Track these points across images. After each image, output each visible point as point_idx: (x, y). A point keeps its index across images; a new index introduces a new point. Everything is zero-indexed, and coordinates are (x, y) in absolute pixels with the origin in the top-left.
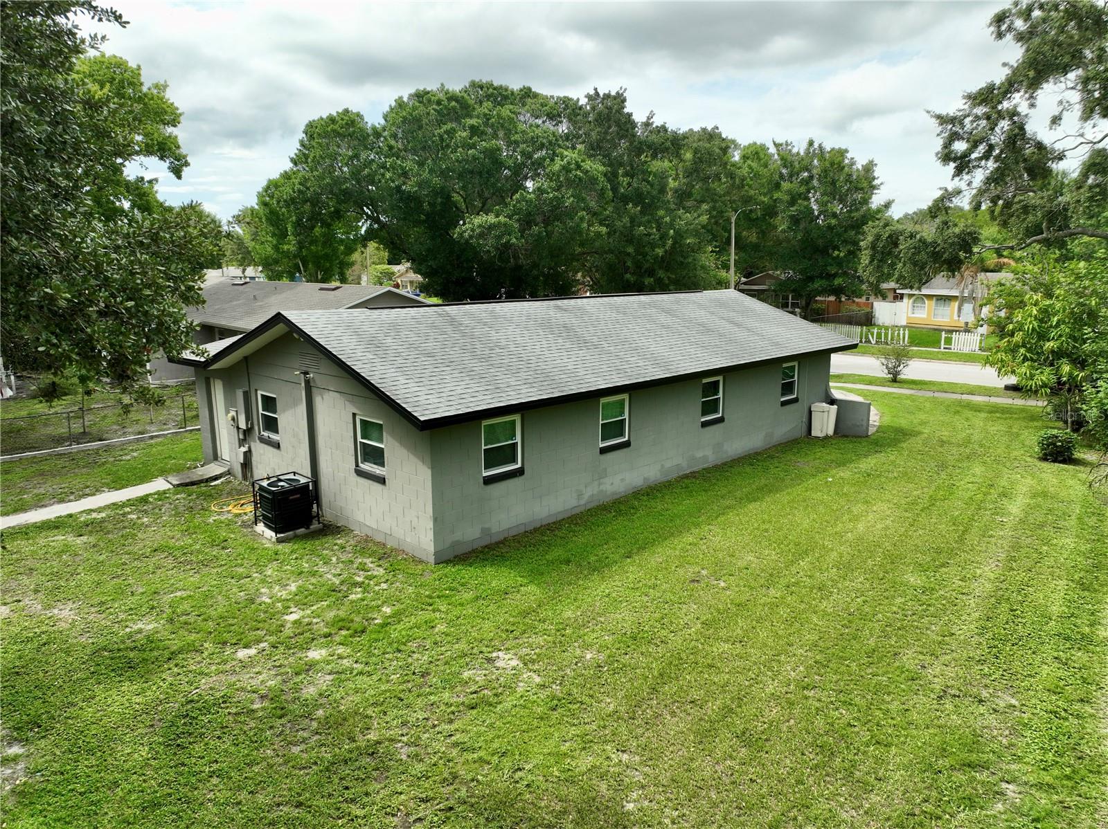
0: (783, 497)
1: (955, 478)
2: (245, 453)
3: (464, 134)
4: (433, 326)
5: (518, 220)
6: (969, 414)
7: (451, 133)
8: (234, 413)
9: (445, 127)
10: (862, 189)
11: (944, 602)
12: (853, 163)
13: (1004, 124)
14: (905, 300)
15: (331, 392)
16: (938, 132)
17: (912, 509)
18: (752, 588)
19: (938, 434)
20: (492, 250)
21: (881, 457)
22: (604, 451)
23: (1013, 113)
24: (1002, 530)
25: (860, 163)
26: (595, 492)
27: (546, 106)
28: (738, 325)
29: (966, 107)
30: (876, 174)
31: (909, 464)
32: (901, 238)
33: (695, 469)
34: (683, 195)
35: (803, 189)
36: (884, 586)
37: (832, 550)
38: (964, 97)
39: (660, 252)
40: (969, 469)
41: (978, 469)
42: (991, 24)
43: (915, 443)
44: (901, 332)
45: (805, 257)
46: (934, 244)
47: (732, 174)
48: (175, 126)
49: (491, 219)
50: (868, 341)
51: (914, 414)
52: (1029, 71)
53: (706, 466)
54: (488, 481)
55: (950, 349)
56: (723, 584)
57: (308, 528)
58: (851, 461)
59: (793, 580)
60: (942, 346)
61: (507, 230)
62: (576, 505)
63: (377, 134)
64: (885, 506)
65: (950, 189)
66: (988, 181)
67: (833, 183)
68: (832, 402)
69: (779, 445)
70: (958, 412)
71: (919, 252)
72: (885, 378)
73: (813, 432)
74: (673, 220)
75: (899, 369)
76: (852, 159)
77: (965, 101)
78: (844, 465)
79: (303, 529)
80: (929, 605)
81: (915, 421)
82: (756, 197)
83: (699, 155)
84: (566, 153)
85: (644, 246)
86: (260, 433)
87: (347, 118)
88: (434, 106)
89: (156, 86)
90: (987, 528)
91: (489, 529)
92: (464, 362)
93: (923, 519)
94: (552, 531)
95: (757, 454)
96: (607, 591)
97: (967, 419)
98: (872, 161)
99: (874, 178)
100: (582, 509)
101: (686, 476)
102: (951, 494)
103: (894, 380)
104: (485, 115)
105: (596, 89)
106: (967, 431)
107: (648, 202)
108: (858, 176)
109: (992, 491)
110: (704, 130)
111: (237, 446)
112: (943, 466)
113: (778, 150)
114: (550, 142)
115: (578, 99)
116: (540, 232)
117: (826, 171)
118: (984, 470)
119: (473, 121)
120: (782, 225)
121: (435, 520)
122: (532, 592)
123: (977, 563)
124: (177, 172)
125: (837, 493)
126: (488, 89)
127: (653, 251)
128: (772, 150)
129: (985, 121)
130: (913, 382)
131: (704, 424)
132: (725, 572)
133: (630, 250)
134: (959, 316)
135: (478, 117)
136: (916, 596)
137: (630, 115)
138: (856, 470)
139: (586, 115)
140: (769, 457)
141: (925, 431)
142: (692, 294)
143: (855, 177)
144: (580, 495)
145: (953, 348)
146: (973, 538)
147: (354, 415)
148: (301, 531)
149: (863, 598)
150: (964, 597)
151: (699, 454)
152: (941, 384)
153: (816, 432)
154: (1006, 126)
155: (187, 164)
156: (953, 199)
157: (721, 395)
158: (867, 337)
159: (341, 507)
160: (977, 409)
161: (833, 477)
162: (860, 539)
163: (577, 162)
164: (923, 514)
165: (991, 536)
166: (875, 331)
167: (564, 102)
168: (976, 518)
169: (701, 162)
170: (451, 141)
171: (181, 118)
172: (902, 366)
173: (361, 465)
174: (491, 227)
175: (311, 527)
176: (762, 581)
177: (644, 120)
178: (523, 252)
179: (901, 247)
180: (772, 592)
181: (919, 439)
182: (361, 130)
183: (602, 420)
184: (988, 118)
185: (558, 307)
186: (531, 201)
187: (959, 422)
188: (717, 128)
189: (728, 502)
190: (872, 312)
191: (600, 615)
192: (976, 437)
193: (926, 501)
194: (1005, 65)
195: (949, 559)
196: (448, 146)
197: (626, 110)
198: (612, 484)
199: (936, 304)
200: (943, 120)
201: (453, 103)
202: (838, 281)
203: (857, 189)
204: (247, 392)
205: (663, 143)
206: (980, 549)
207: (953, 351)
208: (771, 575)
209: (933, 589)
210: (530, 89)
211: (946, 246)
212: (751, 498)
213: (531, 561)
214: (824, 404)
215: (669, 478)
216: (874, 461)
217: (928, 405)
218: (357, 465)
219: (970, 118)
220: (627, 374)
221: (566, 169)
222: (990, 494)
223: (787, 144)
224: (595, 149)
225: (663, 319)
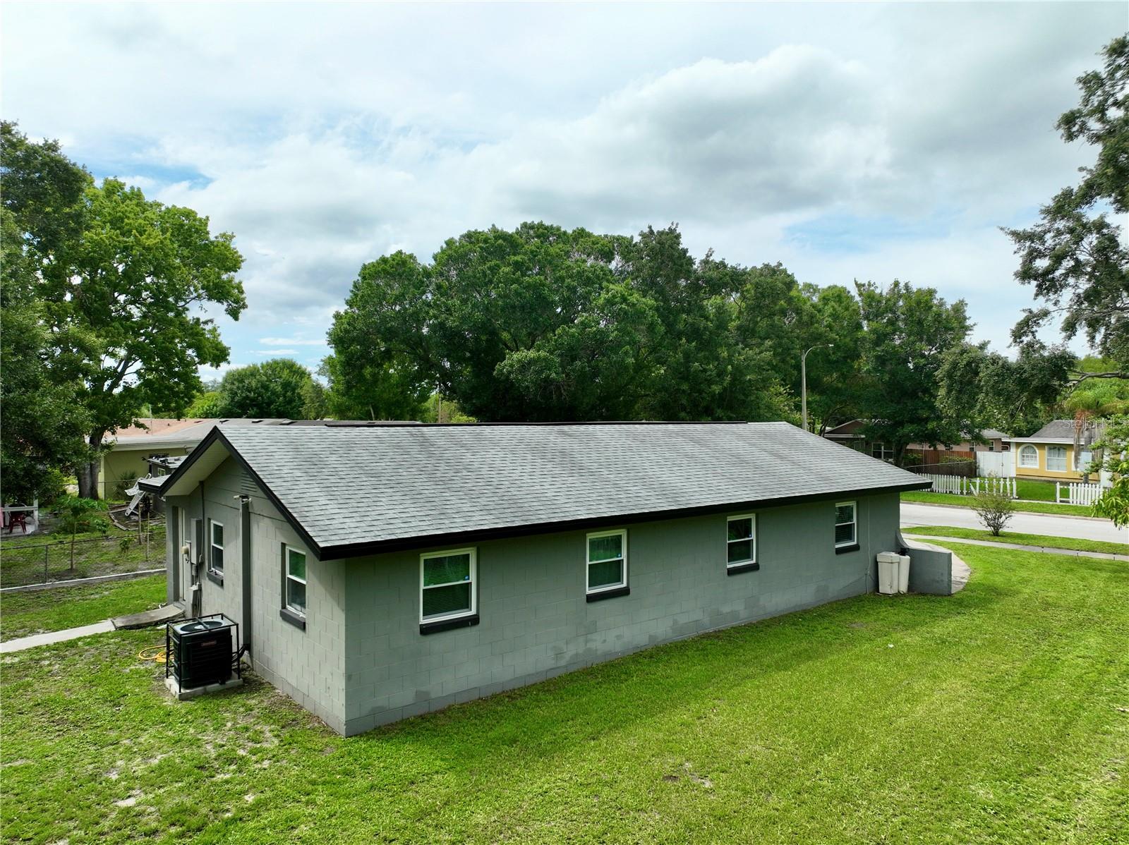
0: (822, 666)
1: (1060, 650)
2: (195, 592)
3: (507, 269)
4: (398, 446)
5: (560, 355)
6: (1086, 573)
7: (494, 269)
8: (188, 546)
9: (488, 264)
10: (952, 329)
11: (1027, 832)
12: (942, 304)
13: (1092, 239)
14: (1013, 449)
15: (266, 519)
16: (1015, 249)
17: (996, 689)
18: (746, 792)
19: (1042, 594)
20: (530, 385)
21: (964, 620)
22: (591, 599)
23: (1100, 226)
24: (1123, 724)
25: (950, 302)
26: (581, 651)
27: (598, 243)
28: (781, 458)
29: (1046, 221)
30: (967, 314)
31: (999, 630)
32: (982, 365)
33: (721, 627)
34: (746, 333)
35: (889, 329)
36: (937, 801)
37: (874, 741)
38: (1042, 212)
39: (716, 389)
40: (1080, 639)
41: (1093, 640)
42: (1059, 126)
43: (1013, 604)
44: (1008, 483)
45: (892, 401)
46: (1019, 369)
47: (798, 309)
48: (236, 271)
49: (532, 354)
50: (970, 493)
51: (1014, 570)
52: (1107, 168)
53: (734, 624)
54: (427, 630)
55: (1068, 502)
56: (708, 785)
57: (223, 683)
58: (924, 623)
59: (808, 783)
60: (1058, 499)
61: (548, 365)
62: (554, 666)
63: (427, 273)
64: (958, 683)
65: (1035, 311)
66: (1079, 299)
67: (920, 323)
68: (903, 551)
69: (836, 602)
70: (1072, 570)
71: (1003, 380)
72: (984, 532)
73: (880, 588)
74: (730, 356)
75: (1001, 520)
76: (941, 299)
77: (1043, 216)
78: (913, 627)
79: (217, 685)
80: (1003, 836)
81: (1014, 579)
82: (827, 334)
83: (760, 290)
84: (611, 286)
85: (701, 383)
86: (210, 568)
87: (399, 258)
88: (481, 244)
89: (223, 235)
90: (1101, 721)
91: (427, 693)
92: (415, 484)
93: (1010, 702)
94: (513, 699)
95: (805, 611)
96: (546, 786)
97: (1083, 579)
98: (963, 301)
99: (965, 319)
100: (562, 672)
101: (707, 636)
102: (1052, 671)
103: (996, 534)
104: (532, 252)
105: (650, 227)
106: (1082, 593)
107: (705, 340)
108: (948, 316)
109: (1111, 669)
110: (767, 266)
111: (190, 583)
112: (1045, 634)
113: (859, 290)
114: (598, 277)
115: (632, 237)
116: (583, 368)
117: (911, 310)
118: (1101, 641)
119: (518, 258)
120: (865, 364)
121: (349, 678)
122: (449, 782)
123: (1083, 771)
124: (234, 314)
125: (897, 664)
126: (538, 229)
127: (710, 388)
128: (854, 292)
129: (1068, 236)
130: (1020, 536)
131: (732, 572)
132: (717, 765)
133: (685, 387)
134: (1076, 467)
135: (525, 254)
136: (984, 820)
137: (685, 251)
138: (928, 635)
139: (640, 251)
140: (819, 615)
141: (1025, 590)
142: (734, 425)
143: (944, 316)
144: (559, 654)
145: (1071, 502)
146: (1080, 733)
147: (283, 545)
148: (215, 686)
149: (905, 817)
150: (1059, 826)
151: (726, 609)
152: (1054, 539)
153: (885, 588)
154: (1094, 239)
155: (244, 306)
156: (1040, 321)
157: (753, 537)
158: (968, 488)
159: (268, 658)
160: (1096, 567)
161: (895, 643)
162: (916, 727)
163: (623, 296)
164: (1010, 697)
165: (1105, 733)
166: (978, 481)
167: (618, 240)
168: (1086, 705)
169: (763, 296)
170: (493, 276)
171: (242, 264)
172: (1004, 517)
173: (288, 606)
174: (532, 362)
175: (228, 682)
176: (763, 782)
177: (704, 257)
178: (565, 387)
179: (981, 374)
180: (774, 800)
181: (1016, 601)
182: (412, 270)
183: (590, 561)
184: (1071, 231)
185: (564, 433)
186: (573, 336)
187: (1071, 581)
188: (781, 264)
189: (750, 671)
190: (976, 462)
191: (521, 822)
192: (1091, 600)
193: (1016, 679)
194: (1081, 169)
195: (1041, 764)
196: (491, 282)
197: (681, 247)
198: (605, 641)
199: (1049, 453)
200: (1019, 237)
201: (500, 241)
202: (931, 425)
203: (947, 329)
204: (201, 521)
205: (721, 279)
206: (1089, 750)
207: (1071, 504)
208: (779, 774)
209: (1011, 810)
210: (583, 230)
211: (1034, 372)
212: (782, 666)
213: (465, 738)
214: (893, 554)
215: (685, 637)
216: (954, 625)
217: (1033, 561)
218: (284, 607)
219: (1052, 234)
220: (621, 504)
221: (610, 302)
222: (1109, 673)
223: (869, 285)
224: (649, 285)
225: (689, 448)
